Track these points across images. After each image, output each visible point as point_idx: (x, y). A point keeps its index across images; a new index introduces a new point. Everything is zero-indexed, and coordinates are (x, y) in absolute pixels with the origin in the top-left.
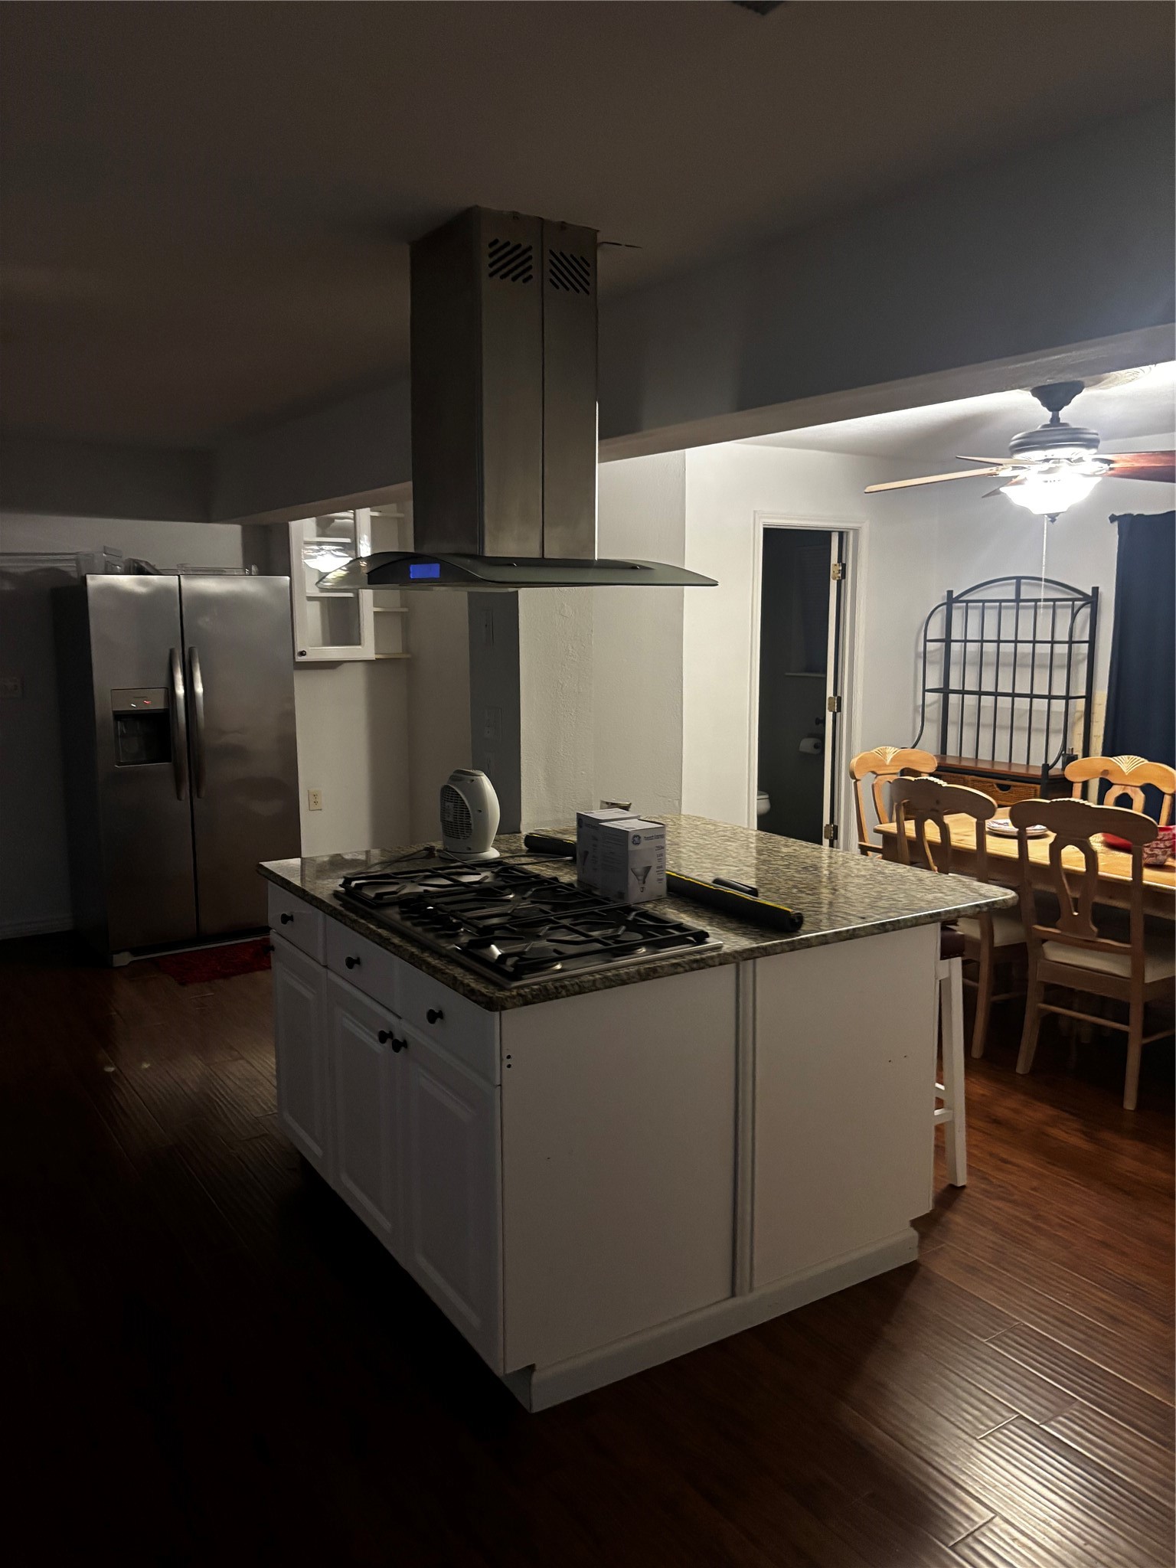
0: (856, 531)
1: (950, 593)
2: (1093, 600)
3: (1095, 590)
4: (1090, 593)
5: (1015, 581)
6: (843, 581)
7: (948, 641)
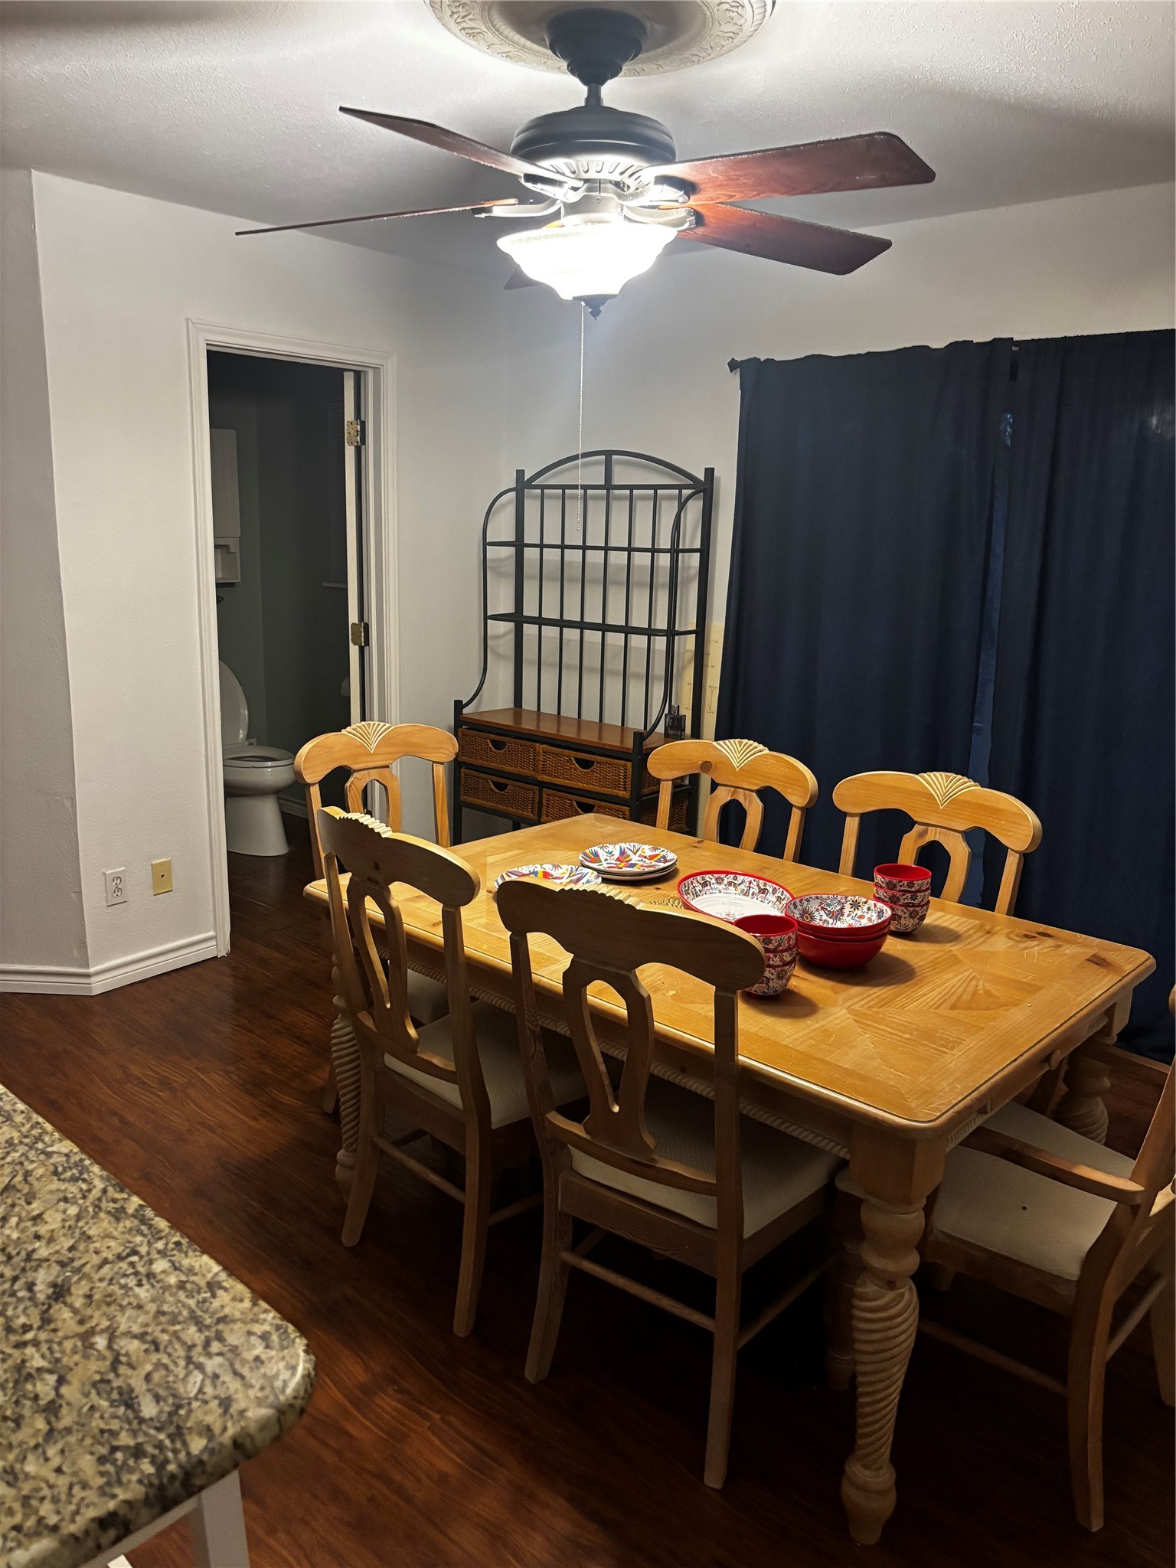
0: (376, 369)
1: (520, 474)
2: (705, 488)
3: (710, 472)
4: (702, 477)
5: (604, 457)
6: (363, 447)
7: (519, 545)
